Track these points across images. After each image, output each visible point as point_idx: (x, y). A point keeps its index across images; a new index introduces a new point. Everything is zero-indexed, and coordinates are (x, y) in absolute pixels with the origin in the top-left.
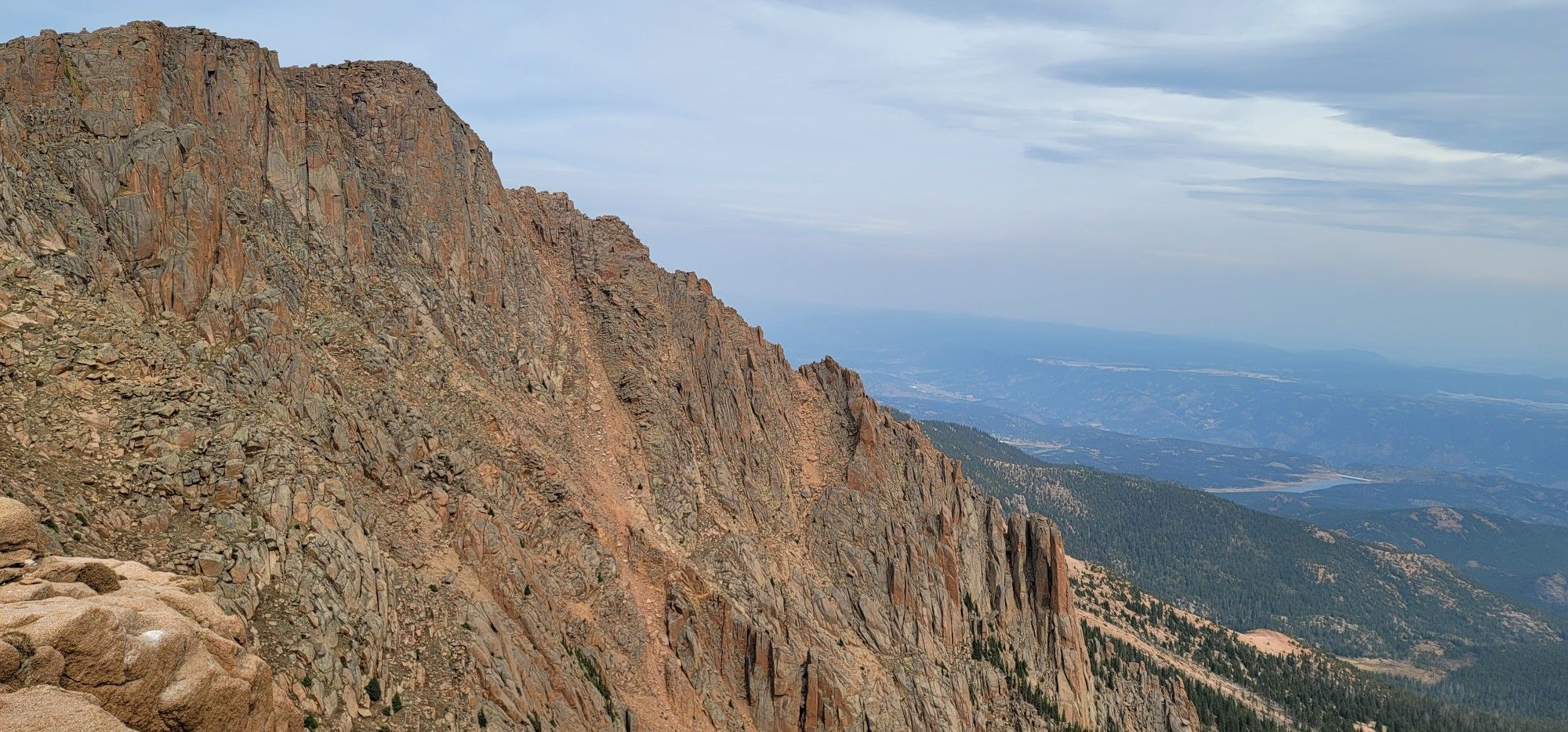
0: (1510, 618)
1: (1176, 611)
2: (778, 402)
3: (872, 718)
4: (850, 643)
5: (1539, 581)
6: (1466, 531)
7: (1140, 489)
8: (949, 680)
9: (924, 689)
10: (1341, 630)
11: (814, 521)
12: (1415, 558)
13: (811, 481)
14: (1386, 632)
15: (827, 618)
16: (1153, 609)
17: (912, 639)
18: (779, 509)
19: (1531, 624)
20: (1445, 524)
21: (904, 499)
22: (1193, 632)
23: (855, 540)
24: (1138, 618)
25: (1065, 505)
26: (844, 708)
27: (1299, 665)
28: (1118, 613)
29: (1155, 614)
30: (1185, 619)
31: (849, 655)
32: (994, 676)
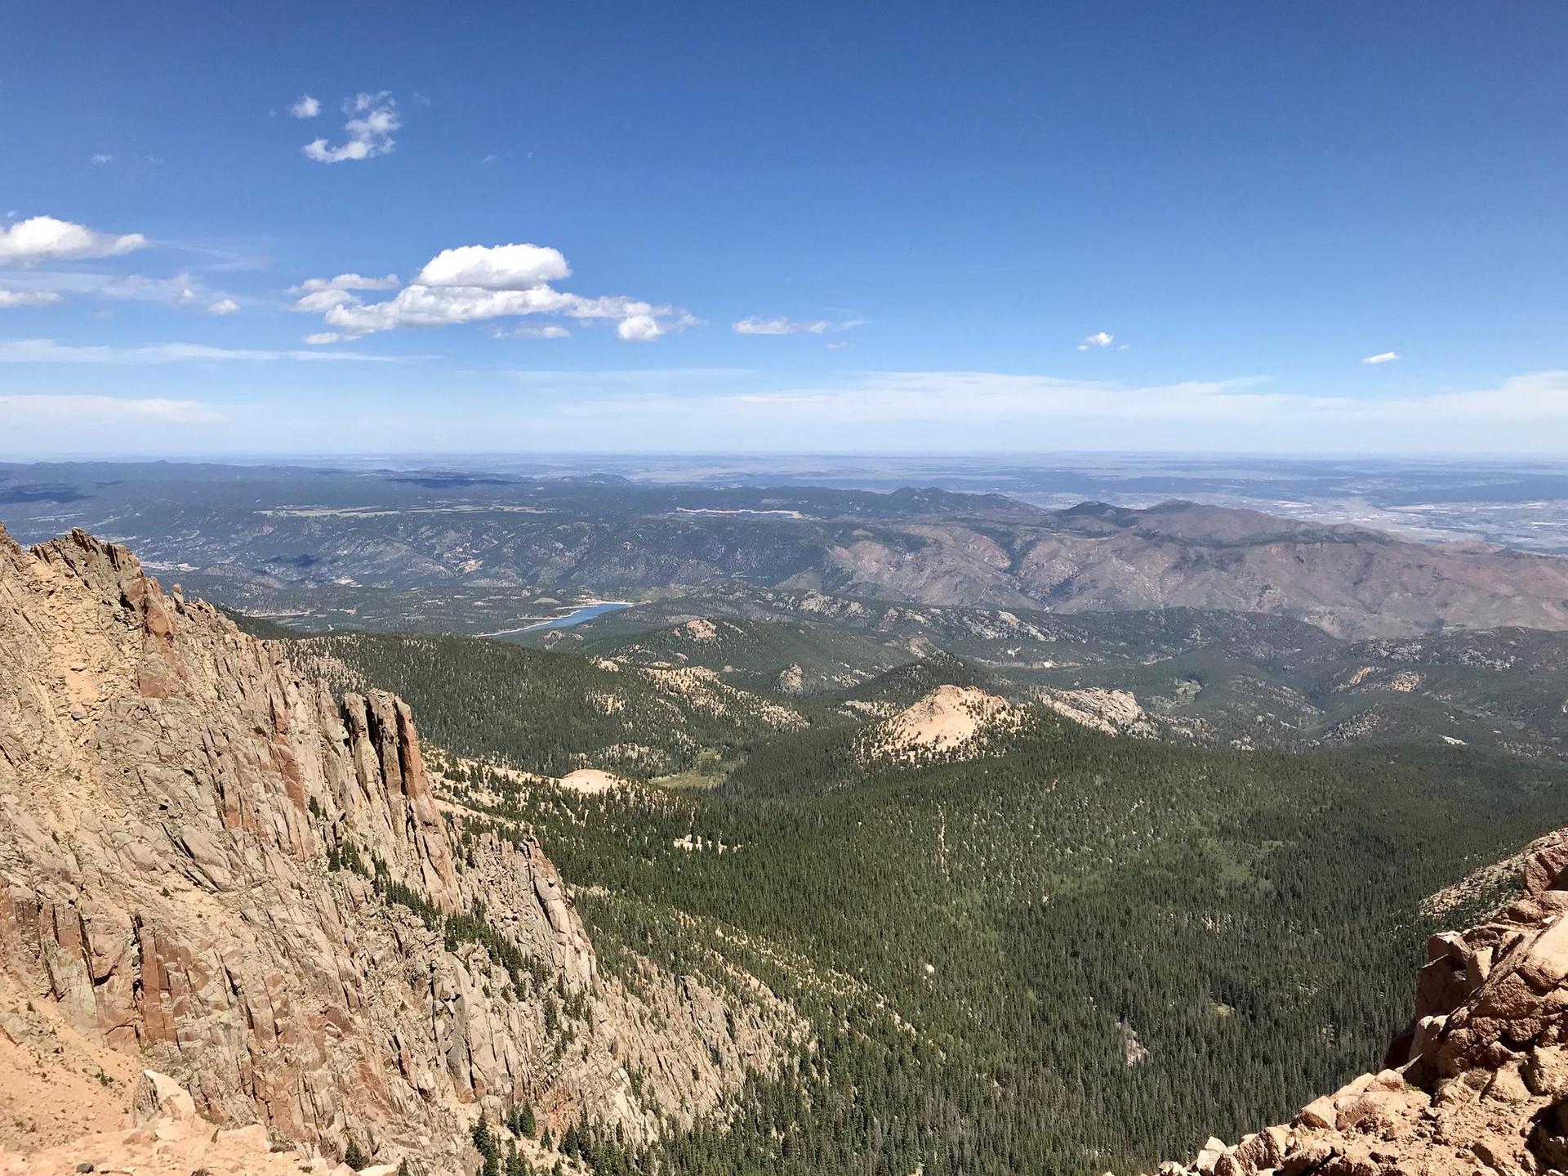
0: (768, 713)
1: (496, 770)
2: (9, 598)
3: (234, 970)
4: (177, 889)
5: (782, 675)
6: (720, 639)
7: (421, 646)
8: (311, 902)
9: (283, 920)
10: (635, 755)
11: (99, 748)
12: (688, 672)
13: (82, 697)
14: (672, 748)
15: (141, 866)
16: (473, 773)
17: (258, 866)
18: (42, 741)
19: (785, 715)
20: (702, 635)
21: (219, 698)
22: (518, 789)
23: (163, 760)
24: (459, 786)
25: (339, 678)
26: (196, 968)
27: (618, 797)
28: (439, 786)
29: (476, 778)
30: (506, 777)
31: (179, 905)
32: (358, 885)
